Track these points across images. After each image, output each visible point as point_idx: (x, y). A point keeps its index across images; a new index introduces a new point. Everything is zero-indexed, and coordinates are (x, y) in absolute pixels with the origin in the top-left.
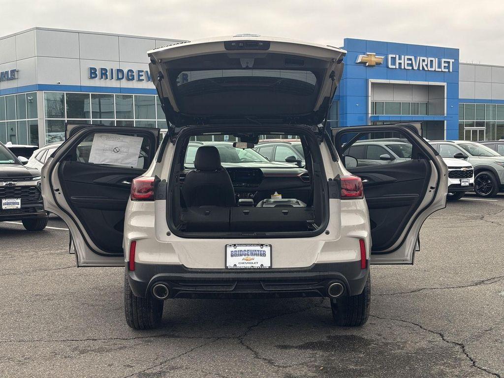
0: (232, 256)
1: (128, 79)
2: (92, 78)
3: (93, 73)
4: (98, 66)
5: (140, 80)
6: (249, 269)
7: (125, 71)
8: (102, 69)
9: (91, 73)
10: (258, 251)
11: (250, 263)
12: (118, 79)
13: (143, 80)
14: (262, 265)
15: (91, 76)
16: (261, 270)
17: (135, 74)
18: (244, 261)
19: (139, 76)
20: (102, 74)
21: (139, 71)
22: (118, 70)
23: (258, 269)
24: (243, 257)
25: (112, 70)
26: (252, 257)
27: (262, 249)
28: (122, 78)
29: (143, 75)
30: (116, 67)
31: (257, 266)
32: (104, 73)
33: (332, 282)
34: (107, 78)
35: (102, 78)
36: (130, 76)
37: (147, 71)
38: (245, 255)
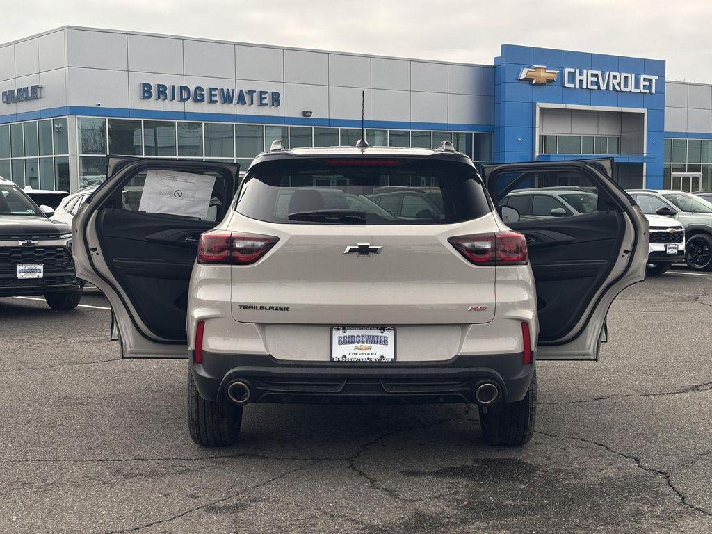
1: (196, 100)
2: (144, 98)
3: (146, 91)
4: (154, 82)
5: (212, 102)
6: (364, 362)
7: (192, 89)
8: (159, 86)
9: (144, 91)
10: (377, 337)
11: (365, 354)
12: (182, 100)
13: (217, 101)
14: (382, 357)
15: (144, 94)
16: (381, 364)
17: (206, 93)
19: (212, 95)
20: (159, 93)
21: (211, 89)
22: (181, 87)
23: (376, 362)
24: (356, 345)
25: (173, 87)
26: (368, 345)
27: (382, 335)
28: (188, 99)
29: (216, 95)
30: (178, 83)
31: (376, 357)
32: (162, 90)
33: (481, 381)
34: (166, 98)
35: (159, 98)
36: (198, 96)
37: (223, 89)
38: (358, 342)
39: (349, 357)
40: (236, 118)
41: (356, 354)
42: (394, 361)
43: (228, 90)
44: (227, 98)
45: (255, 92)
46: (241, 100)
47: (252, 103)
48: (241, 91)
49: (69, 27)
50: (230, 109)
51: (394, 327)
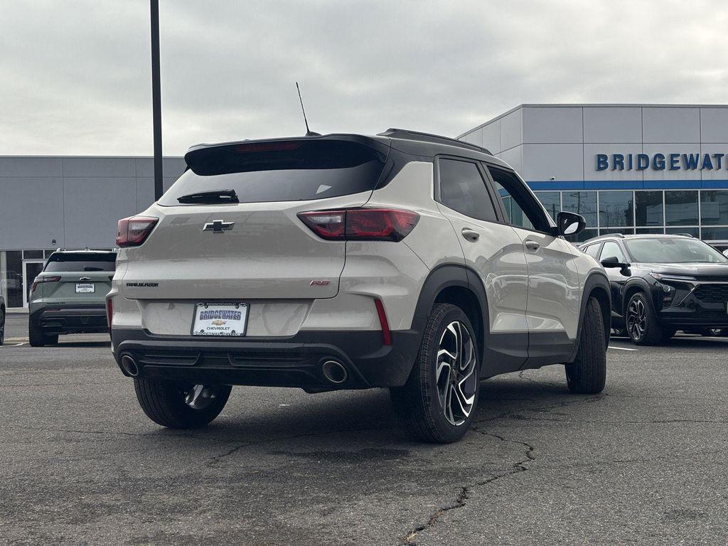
0: (201, 319)
1: (655, 168)
2: (599, 169)
3: (601, 162)
4: (609, 152)
5: (673, 168)
6: (217, 336)
7: (651, 157)
8: (615, 156)
9: (599, 162)
10: (232, 312)
11: (220, 329)
12: (640, 168)
13: (679, 168)
14: (233, 331)
15: (599, 166)
16: (232, 338)
17: (667, 160)
18: (214, 326)
19: (672, 162)
20: (615, 163)
21: (673, 156)
22: (639, 155)
23: (227, 336)
24: (214, 320)
25: (630, 156)
26: (223, 320)
27: (237, 310)
28: (647, 167)
29: (678, 161)
30: (635, 152)
31: (228, 332)
32: (618, 161)
33: (324, 358)
34: (622, 168)
35: (615, 168)
36: (658, 163)
37: (685, 155)
38: (216, 318)
39: (208, 332)
40: (701, 183)
41: (212, 328)
42: (244, 335)
43: (692, 155)
44: (691, 163)
45: (723, 155)
46: (707, 165)
47: (720, 167)
48: (707, 156)
49: (524, 106)
50: (694, 175)
51: (248, 302)
